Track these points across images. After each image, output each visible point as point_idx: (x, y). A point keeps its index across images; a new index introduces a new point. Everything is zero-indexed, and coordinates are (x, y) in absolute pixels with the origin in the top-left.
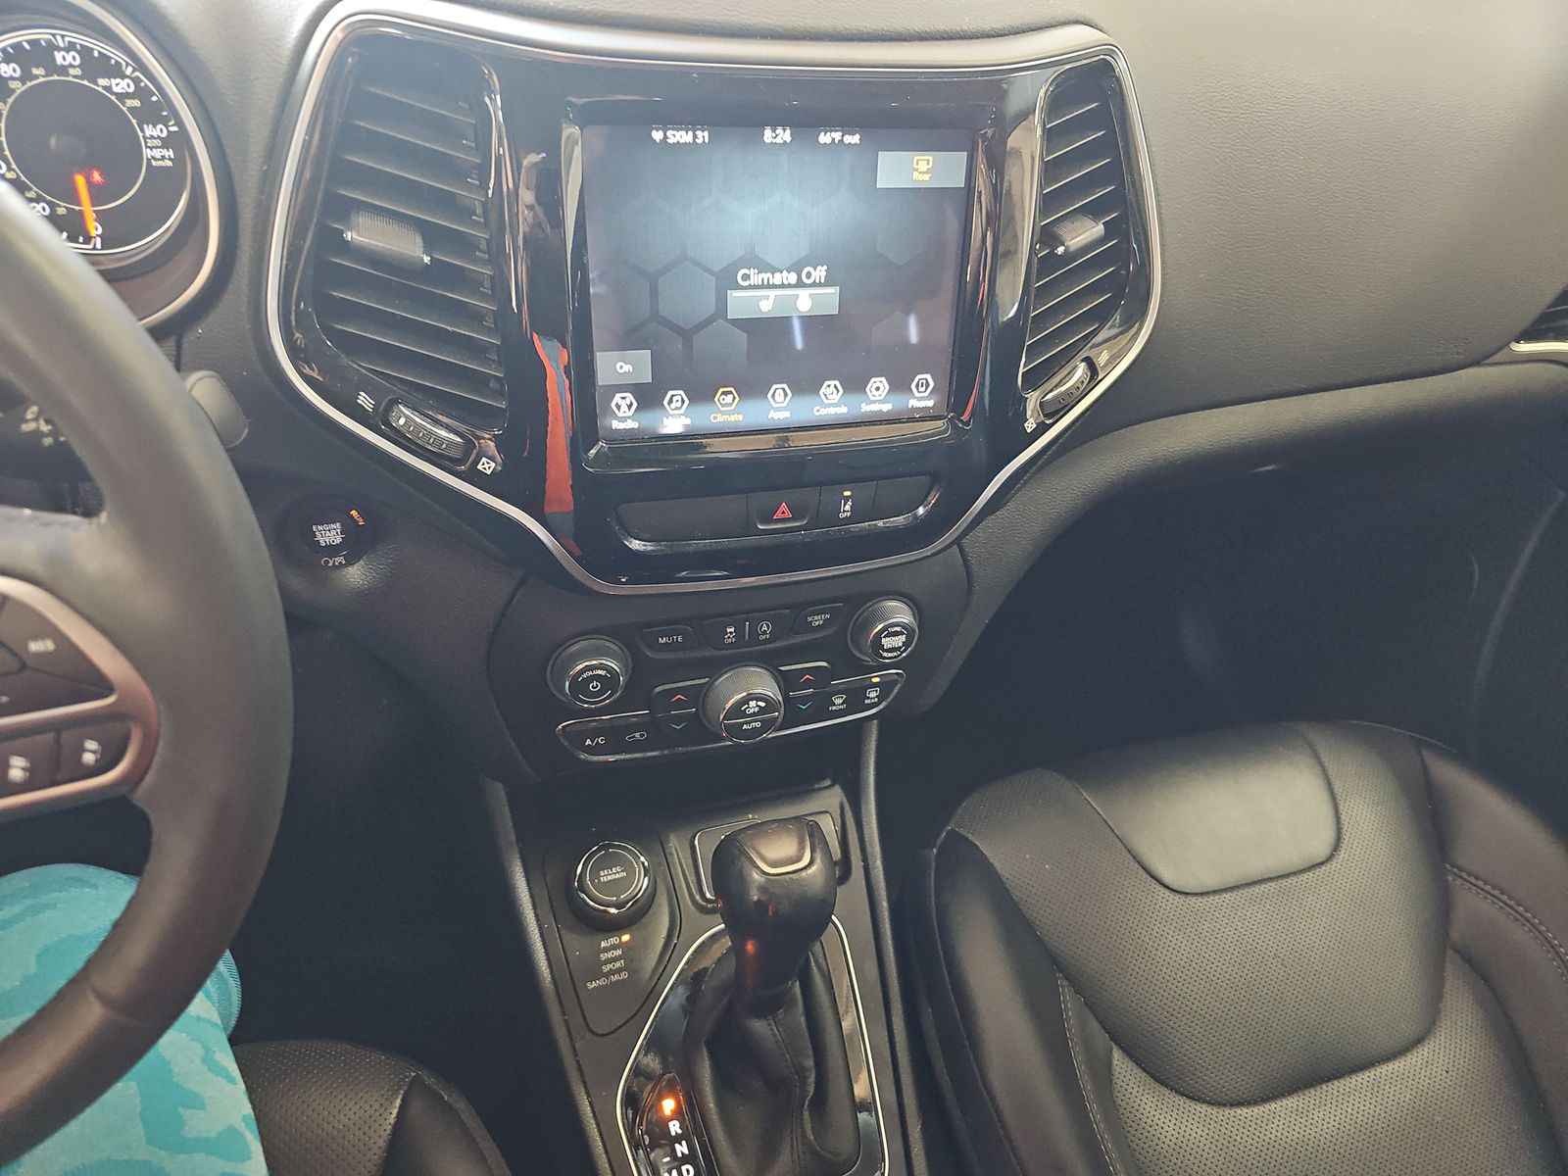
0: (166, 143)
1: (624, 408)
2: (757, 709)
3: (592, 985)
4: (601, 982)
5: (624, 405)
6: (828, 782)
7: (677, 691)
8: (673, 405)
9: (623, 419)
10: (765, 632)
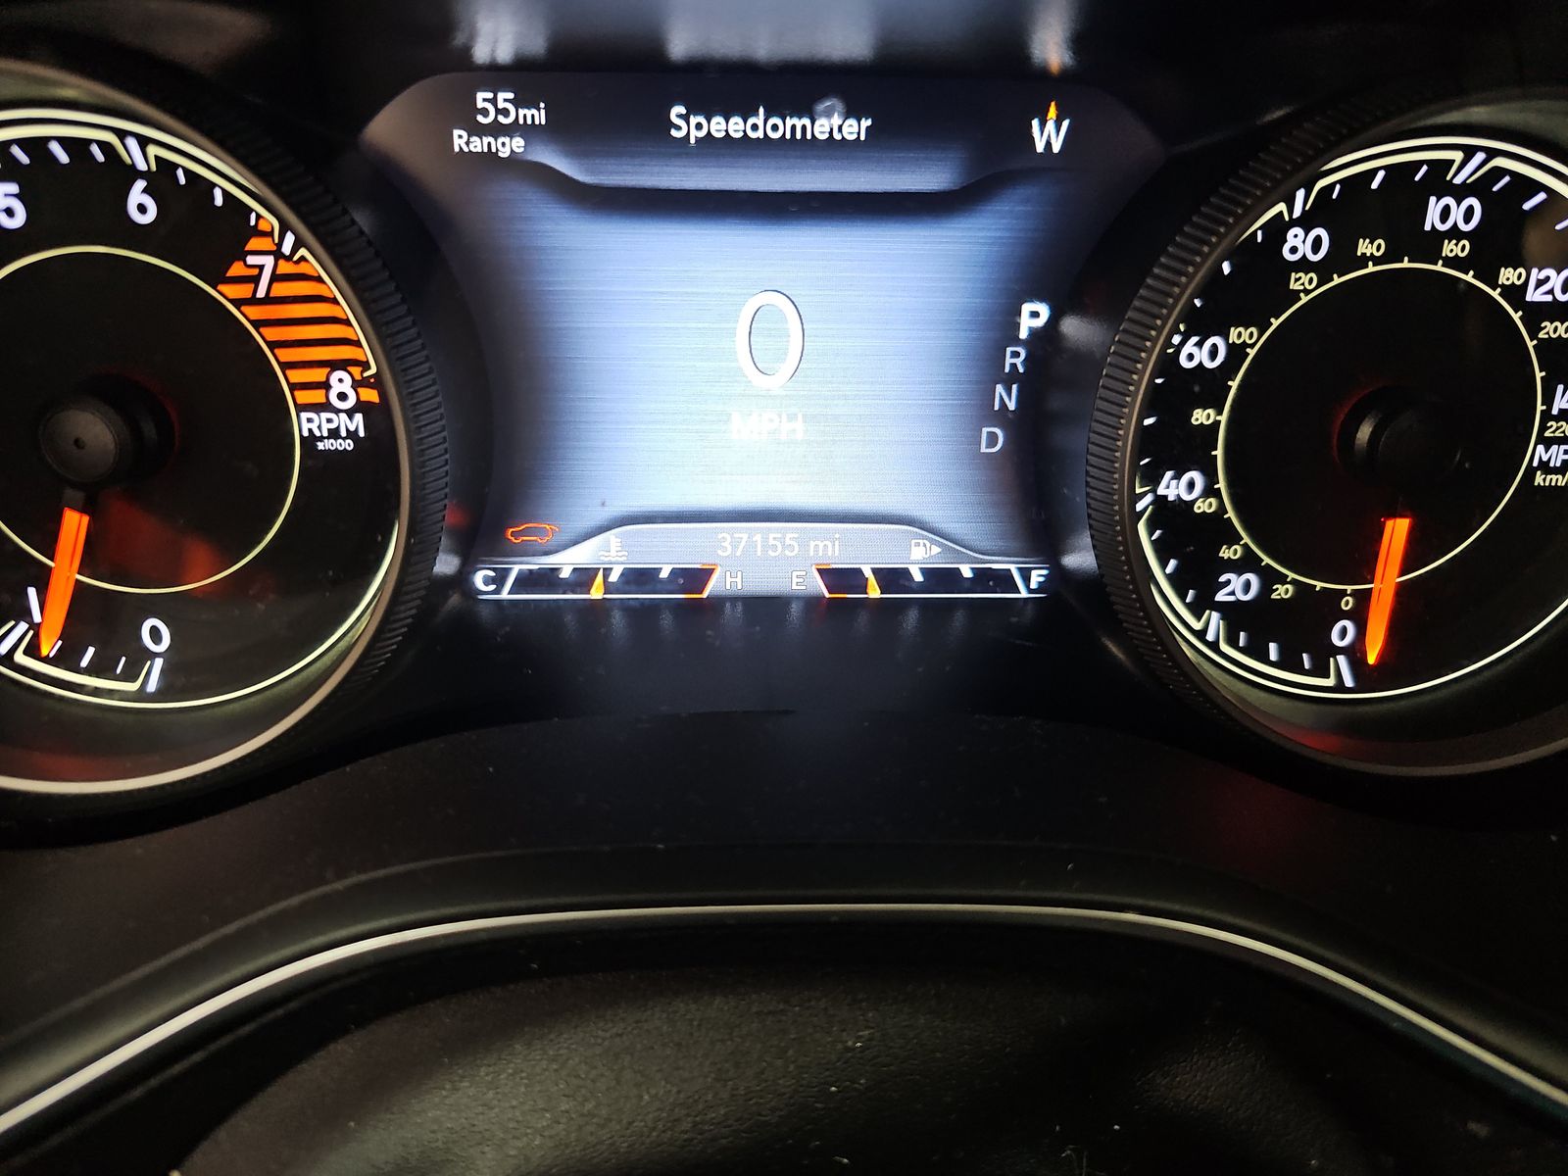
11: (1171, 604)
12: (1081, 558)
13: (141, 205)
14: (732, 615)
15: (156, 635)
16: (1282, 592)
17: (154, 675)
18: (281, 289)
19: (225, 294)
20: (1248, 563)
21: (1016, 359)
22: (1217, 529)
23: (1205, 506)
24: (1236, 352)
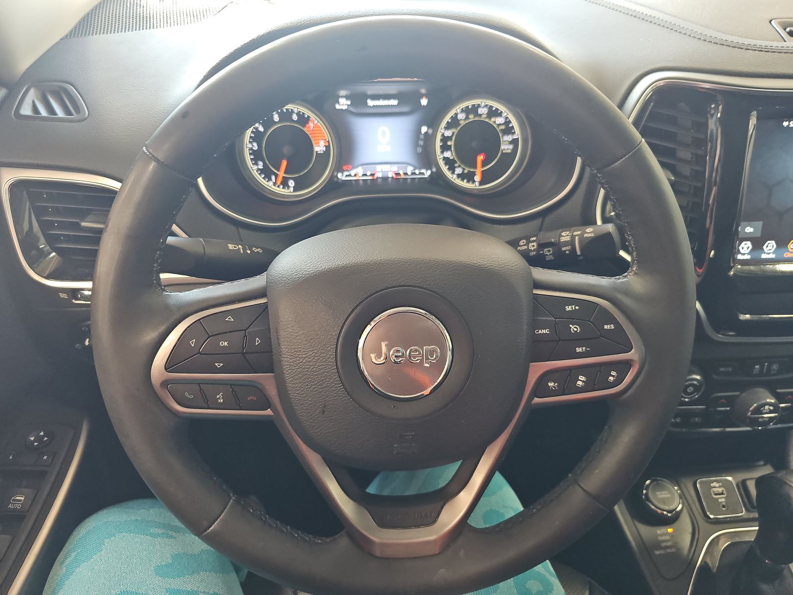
0: (511, 143)
1: (745, 248)
2: (768, 411)
3: (657, 552)
4: (662, 552)
5: (745, 247)
6: (762, 463)
7: (721, 397)
8: (769, 248)
9: (744, 254)
10: (774, 370)
11: (448, 174)
12: (434, 170)
13: (295, 117)
14: (380, 180)
15: (291, 183)
16: (466, 171)
17: (292, 189)
18: (315, 129)
19: (305, 129)
20: (459, 166)
21: (421, 143)
22: (453, 161)
23: (452, 158)
24: (453, 133)
